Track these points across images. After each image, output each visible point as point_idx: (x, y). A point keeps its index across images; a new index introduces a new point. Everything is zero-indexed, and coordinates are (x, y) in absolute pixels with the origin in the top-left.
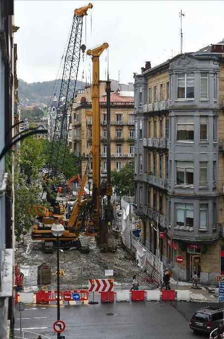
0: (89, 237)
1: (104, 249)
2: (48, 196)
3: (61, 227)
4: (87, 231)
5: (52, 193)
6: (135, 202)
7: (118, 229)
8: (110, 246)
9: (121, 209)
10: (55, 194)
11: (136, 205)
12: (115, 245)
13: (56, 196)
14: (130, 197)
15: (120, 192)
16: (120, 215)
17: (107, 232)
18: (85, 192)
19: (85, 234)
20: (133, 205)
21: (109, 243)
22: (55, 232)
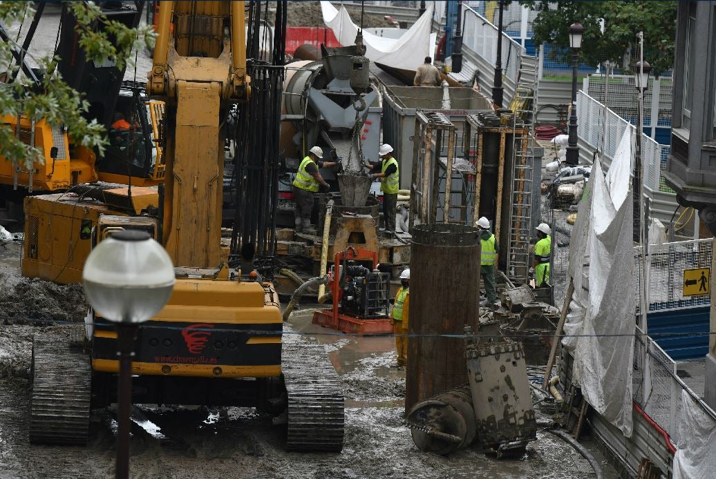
0: (342, 343)
1: (448, 427)
2: (68, 47)
3: (153, 263)
4: (328, 300)
5: (99, 25)
6: (674, 116)
7: (545, 293)
8: (485, 411)
9: (572, 158)
10: (123, 32)
11: (684, 134)
12: (520, 407)
13: (122, 47)
14: (643, 80)
15: (576, 41)
16: (565, 203)
17: (470, 315)
18: (327, 34)
19: (316, 319)
20: (662, 136)
21: (482, 392)
22: (110, 292)
